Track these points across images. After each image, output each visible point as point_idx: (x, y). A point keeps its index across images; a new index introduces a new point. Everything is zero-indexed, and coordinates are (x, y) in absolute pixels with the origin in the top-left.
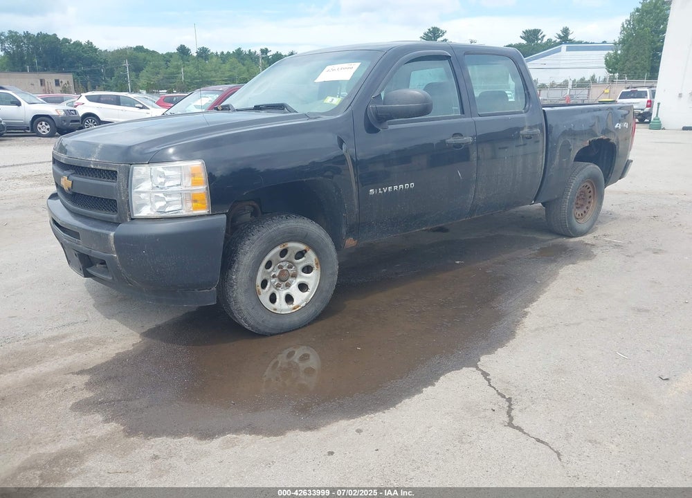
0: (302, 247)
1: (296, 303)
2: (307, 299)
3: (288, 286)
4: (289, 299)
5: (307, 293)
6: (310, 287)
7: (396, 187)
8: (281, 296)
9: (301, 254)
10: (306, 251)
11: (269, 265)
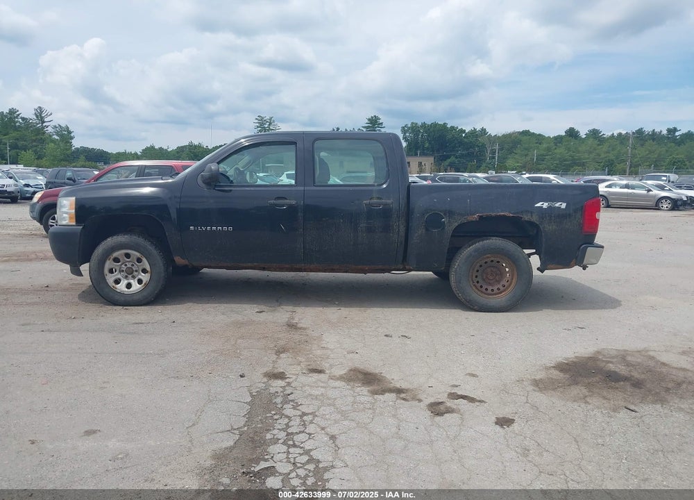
0: (148, 268)
1: (118, 286)
2: (123, 291)
3: (126, 277)
4: (117, 282)
5: (127, 290)
6: (131, 289)
7: (214, 228)
8: (117, 275)
9: (144, 271)
10: (147, 272)
11: (128, 256)
